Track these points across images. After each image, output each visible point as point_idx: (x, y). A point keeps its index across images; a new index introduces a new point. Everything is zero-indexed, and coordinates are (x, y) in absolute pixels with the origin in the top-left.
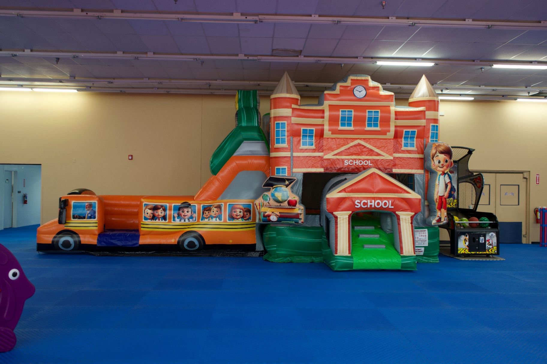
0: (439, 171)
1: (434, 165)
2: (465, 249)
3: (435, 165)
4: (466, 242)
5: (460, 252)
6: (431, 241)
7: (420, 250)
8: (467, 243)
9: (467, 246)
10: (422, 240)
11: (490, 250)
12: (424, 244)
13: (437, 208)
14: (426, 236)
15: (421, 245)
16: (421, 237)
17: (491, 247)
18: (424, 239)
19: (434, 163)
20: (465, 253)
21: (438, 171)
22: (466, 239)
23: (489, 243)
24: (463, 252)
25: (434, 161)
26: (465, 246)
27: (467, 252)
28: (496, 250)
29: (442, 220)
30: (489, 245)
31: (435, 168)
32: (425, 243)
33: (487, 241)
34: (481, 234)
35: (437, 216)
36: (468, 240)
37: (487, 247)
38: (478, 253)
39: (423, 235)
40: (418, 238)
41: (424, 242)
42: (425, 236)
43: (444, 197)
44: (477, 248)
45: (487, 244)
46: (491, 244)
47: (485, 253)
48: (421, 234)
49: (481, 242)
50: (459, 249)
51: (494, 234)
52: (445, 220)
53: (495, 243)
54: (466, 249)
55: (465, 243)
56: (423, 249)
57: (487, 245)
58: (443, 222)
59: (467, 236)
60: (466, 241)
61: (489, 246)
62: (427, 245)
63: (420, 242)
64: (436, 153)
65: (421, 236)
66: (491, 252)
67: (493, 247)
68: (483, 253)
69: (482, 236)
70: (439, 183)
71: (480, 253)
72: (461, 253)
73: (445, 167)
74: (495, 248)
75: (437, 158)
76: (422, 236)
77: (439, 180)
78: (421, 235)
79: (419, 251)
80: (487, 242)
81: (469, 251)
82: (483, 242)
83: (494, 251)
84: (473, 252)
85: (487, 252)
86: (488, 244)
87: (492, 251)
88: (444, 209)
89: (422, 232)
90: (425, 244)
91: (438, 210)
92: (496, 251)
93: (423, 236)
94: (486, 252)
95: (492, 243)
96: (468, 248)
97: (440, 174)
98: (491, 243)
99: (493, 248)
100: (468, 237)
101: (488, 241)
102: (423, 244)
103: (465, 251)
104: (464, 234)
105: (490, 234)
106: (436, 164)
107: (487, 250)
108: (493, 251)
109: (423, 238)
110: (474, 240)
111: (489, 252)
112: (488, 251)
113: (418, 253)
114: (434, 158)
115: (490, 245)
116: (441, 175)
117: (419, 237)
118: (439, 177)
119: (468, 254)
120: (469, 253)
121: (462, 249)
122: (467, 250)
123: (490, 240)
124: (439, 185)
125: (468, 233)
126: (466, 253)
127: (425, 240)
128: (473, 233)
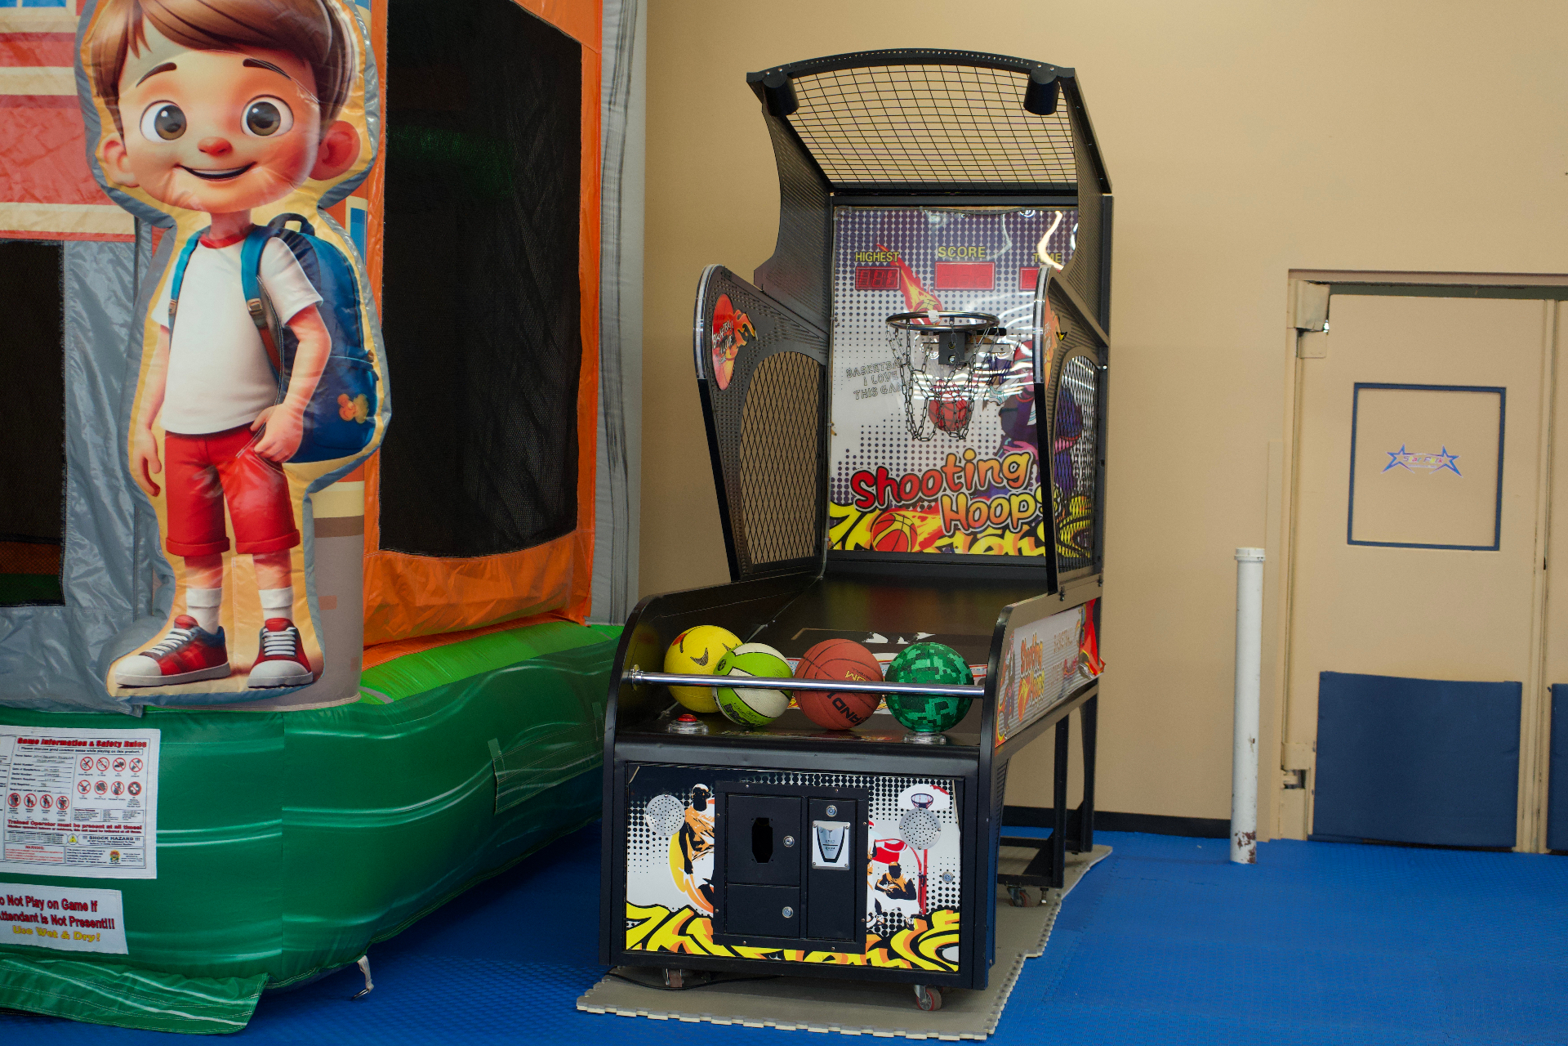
0: (189, 207)
1: (114, 152)
2: (687, 913)
3: (124, 153)
4: (691, 852)
5: (645, 941)
6: (194, 839)
7: (84, 907)
8: (705, 866)
9: (702, 888)
10: (93, 821)
11: (899, 942)
12: (115, 855)
13: (172, 549)
14: (135, 789)
15: (94, 863)
16: (92, 800)
17: (910, 908)
18: (119, 819)
19: (116, 135)
20: (681, 947)
21: (176, 203)
22: (696, 827)
23: (896, 872)
24: (667, 939)
25: (116, 114)
26: (686, 887)
27: (701, 940)
28: (955, 938)
29: (239, 653)
30: (895, 894)
31: (129, 178)
32: (122, 852)
33: (880, 855)
34: (827, 796)
35: (174, 613)
36: (710, 841)
37: (871, 908)
38: (791, 955)
39: (110, 778)
40: (63, 803)
41: (117, 841)
42: (126, 795)
43: (258, 448)
44: (788, 912)
45: (872, 880)
46: (910, 885)
47: (855, 959)
48: (94, 771)
49: (817, 860)
50: (631, 913)
51: (942, 801)
52: (262, 657)
53: (946, 877)
54: (696, 915)
55: (688, 868)
56: (111, 904)
57: (872, 895)
58: (243, 671)
59: (700, 806)
60: (697, 845)
61: (889, 905)
62: (150, 873)
63: (82, 840)
64: (130, 39)
65: (92, 794)
66: (906, 959)
67: (926, 918)
68: (839, 959)
69: (832, 810)
70: (172, 315)
71: (816, 957)
72: (652, 946)
73: (260, 175)
74: (945, 920)
75: (154, 89)
76: (101, 787)
77: (176, 295)
78: (94, 780)
79: (79, 915)
80: (877, 870)
81: (716, 940)
82: (843, 862)
83: (939, 952)
84: (751, 944)
85: (877, 958)
86: (884, 881)
87: (914, 945)
88: (253, 551)
89: (112, 757)
90: (132, 857)
91: (177, 564)
92: (952, 954)
93: (109, 794)
94: (861, 950)
95: (923, 879)
96: (706, 909)
97: (190, 234)
98: (909, 873)
99: (930, 926)
100: (711, 808)
101: (888, 854)
102: (106, 857)
103: (682, 931)
104: (677, 781)
105: (906, 799)
106: (132, 139)
107: (872, 939)
108: (928, 948)
109: (114, 807)
110: (763, 840)
111: (893, 955)
112: (885, 943)
113: (77, 936)
114: (129, 89)
115: (907, 893)
116: (200, 247)
117: (76, 801)
118: (183, 266)
119: (712, 959)
120: (721, 951)
121: (658, 915)
122: (699, 928)
123: (900, 846)
124: (170, 331)
125: (709, 774)
126: (693, 949)
127: (121, 822)
128: (758, 776)
